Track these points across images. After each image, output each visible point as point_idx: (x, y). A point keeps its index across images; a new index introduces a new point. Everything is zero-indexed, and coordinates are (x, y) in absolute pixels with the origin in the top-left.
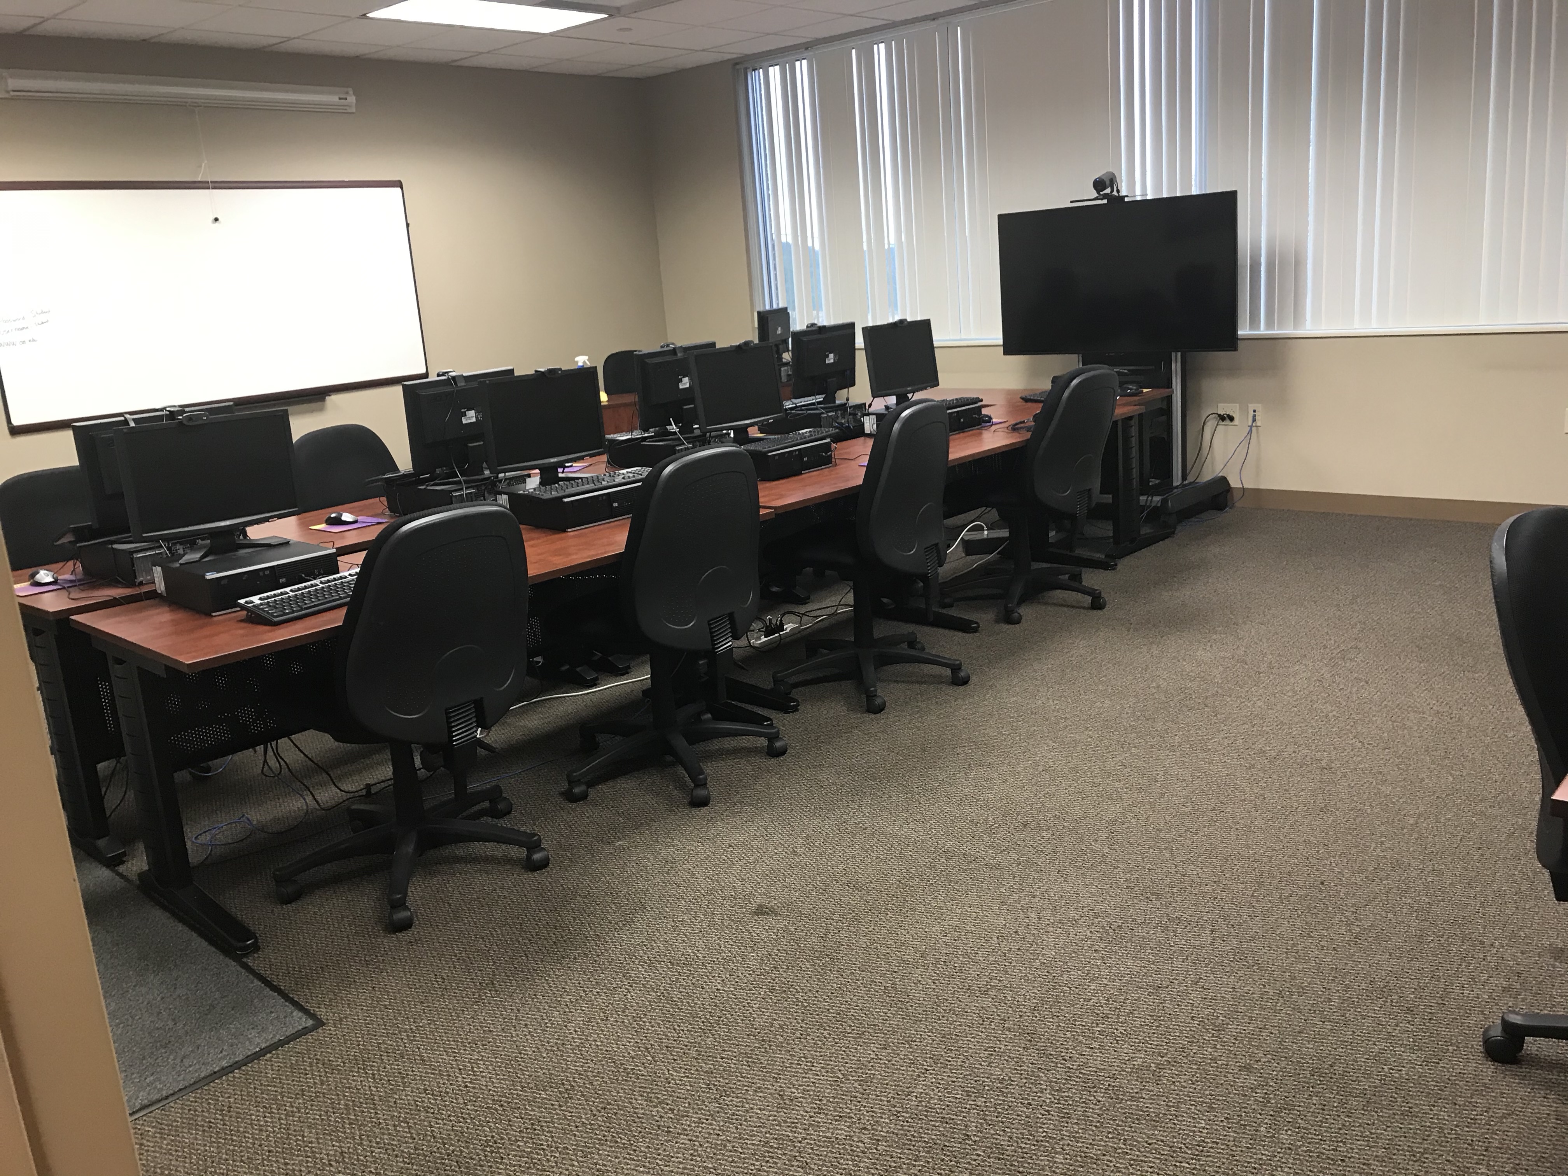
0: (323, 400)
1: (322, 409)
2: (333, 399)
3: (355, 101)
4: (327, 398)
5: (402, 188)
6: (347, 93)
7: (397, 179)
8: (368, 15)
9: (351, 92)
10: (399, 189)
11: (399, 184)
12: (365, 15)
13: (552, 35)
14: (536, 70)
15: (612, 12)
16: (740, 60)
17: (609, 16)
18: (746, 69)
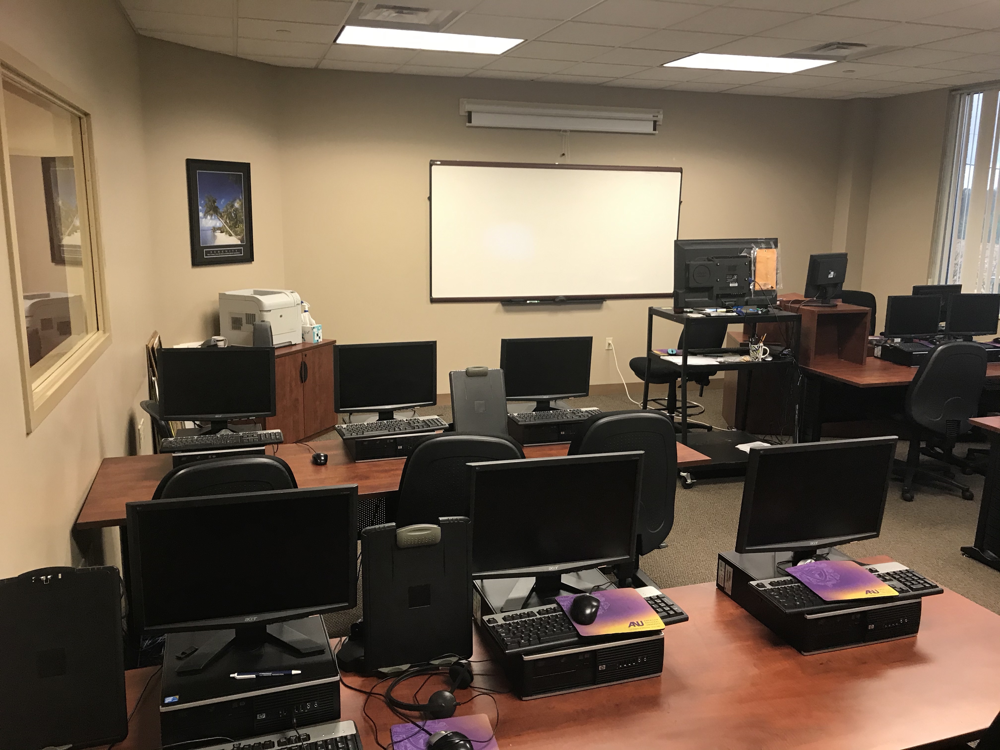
0: (602, 303)
1: (599, 308)
2: (608, 303)
3: (663, 118)
4: (604, 302)
5: (682, 173)
6: (659, 112)
7: (679, 167)
8: (665, 65)
9: (661, 112)
10: (680, 174)
11: (680, 170)
12: (663, 65)
13: (794, 74)
14: (781, 96)
15: (840, 59)
16: (955, 88)
17: (838, 62)
18: (961, 95)
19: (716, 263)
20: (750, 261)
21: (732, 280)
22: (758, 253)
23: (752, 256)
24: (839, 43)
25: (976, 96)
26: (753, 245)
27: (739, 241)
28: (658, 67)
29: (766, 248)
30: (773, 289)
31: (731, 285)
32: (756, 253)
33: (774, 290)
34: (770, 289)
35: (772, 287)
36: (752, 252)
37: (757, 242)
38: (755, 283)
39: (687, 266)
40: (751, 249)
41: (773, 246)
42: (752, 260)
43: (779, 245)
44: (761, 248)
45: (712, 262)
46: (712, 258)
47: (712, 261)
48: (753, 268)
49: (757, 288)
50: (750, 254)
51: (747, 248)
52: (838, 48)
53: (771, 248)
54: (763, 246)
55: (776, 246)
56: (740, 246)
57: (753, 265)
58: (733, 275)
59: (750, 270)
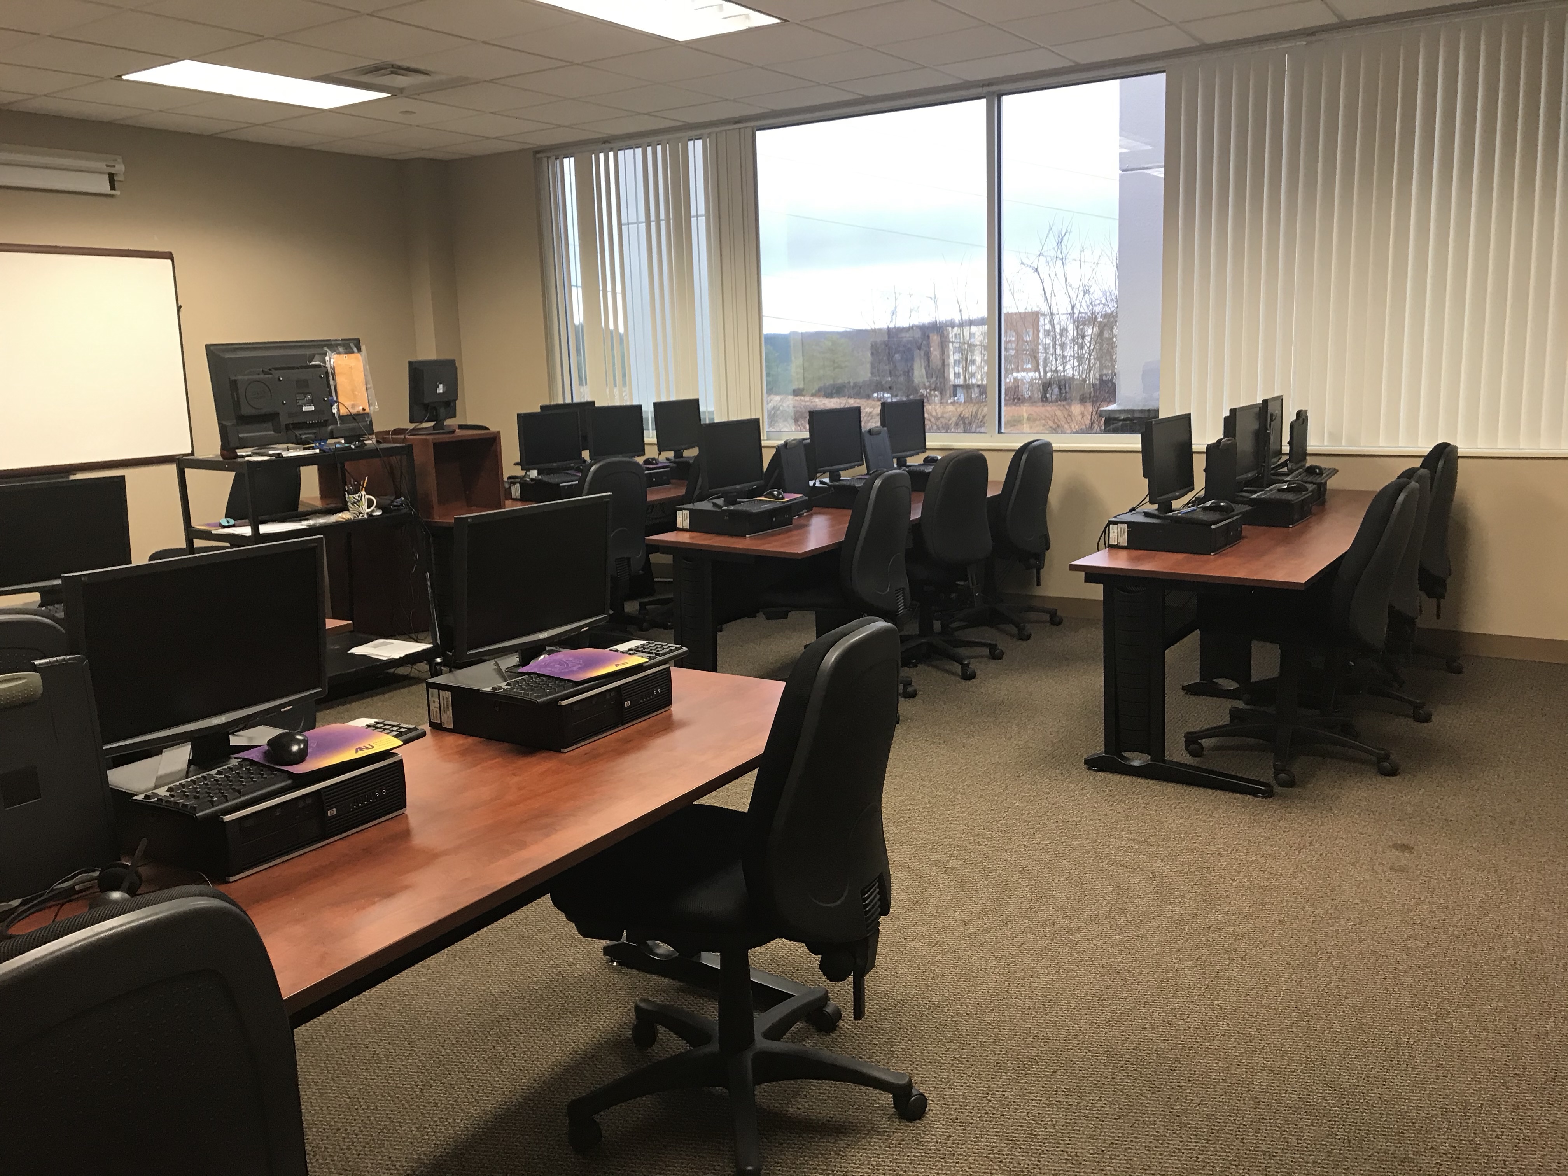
3: (124, 170)
5: (172, 260)
6: (116, 160)
7: (167, 250)
8: (124, 77)
9: (120, 160)
10: (169, 262)
11: (170, 256)
12: (120, 76)
13: (331, 111)
14: (310, 148)
15: (396, 92)
16: (539, 149)
17: (392, 96)
18: (548, 158)
19: (277, 376)
20: (327, 373)
21: (305, 401)
22: (334, 360)
23: (328, 365)
24: (393, 66)
25: (566, 161)
26: (326, 349)
27: (307, 344)
28: (112, 79)
29: (346, 353)
30: (366, 412)
31: (305, 409)
32: (332, 361)
33: (368, 414)
34: (361, 411)
35: (364, 409)
36: (327, 358)
37: (332, 345)
38: (338, 405)
39: (234, 384)
40: (326, 354)
41: (355, 350)
42: (329, 371)
43: (363, 347)
44: (339, 353)
45: (270, 376)
46: (270, 370)
47: (271, 374)
48: (332, 382)
49: (343, 411)
50: (324, 362)
51: (318, 354)
52: (392, 73)
53: (353, 352)
54: (341, 349)
55: (359, 350)
56: (308, 352)
57: (331, 378)
58: (305, 394)
59: (329, 386)
